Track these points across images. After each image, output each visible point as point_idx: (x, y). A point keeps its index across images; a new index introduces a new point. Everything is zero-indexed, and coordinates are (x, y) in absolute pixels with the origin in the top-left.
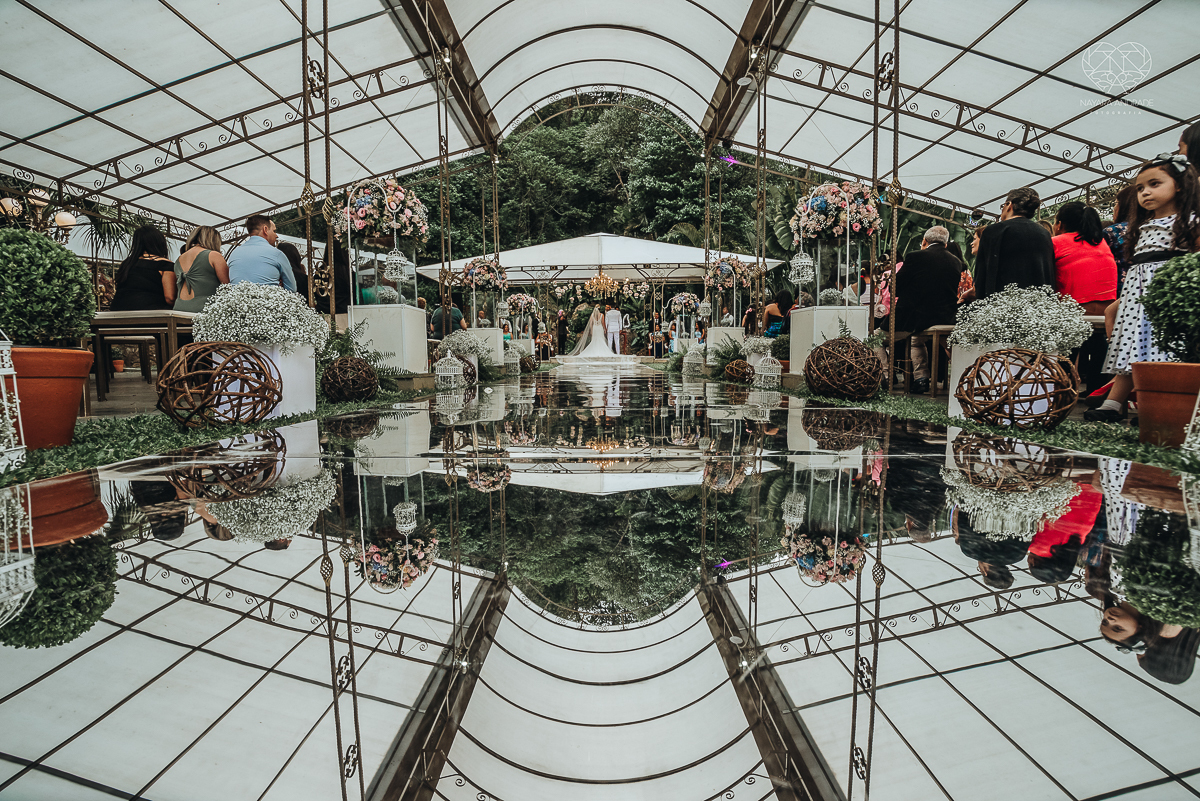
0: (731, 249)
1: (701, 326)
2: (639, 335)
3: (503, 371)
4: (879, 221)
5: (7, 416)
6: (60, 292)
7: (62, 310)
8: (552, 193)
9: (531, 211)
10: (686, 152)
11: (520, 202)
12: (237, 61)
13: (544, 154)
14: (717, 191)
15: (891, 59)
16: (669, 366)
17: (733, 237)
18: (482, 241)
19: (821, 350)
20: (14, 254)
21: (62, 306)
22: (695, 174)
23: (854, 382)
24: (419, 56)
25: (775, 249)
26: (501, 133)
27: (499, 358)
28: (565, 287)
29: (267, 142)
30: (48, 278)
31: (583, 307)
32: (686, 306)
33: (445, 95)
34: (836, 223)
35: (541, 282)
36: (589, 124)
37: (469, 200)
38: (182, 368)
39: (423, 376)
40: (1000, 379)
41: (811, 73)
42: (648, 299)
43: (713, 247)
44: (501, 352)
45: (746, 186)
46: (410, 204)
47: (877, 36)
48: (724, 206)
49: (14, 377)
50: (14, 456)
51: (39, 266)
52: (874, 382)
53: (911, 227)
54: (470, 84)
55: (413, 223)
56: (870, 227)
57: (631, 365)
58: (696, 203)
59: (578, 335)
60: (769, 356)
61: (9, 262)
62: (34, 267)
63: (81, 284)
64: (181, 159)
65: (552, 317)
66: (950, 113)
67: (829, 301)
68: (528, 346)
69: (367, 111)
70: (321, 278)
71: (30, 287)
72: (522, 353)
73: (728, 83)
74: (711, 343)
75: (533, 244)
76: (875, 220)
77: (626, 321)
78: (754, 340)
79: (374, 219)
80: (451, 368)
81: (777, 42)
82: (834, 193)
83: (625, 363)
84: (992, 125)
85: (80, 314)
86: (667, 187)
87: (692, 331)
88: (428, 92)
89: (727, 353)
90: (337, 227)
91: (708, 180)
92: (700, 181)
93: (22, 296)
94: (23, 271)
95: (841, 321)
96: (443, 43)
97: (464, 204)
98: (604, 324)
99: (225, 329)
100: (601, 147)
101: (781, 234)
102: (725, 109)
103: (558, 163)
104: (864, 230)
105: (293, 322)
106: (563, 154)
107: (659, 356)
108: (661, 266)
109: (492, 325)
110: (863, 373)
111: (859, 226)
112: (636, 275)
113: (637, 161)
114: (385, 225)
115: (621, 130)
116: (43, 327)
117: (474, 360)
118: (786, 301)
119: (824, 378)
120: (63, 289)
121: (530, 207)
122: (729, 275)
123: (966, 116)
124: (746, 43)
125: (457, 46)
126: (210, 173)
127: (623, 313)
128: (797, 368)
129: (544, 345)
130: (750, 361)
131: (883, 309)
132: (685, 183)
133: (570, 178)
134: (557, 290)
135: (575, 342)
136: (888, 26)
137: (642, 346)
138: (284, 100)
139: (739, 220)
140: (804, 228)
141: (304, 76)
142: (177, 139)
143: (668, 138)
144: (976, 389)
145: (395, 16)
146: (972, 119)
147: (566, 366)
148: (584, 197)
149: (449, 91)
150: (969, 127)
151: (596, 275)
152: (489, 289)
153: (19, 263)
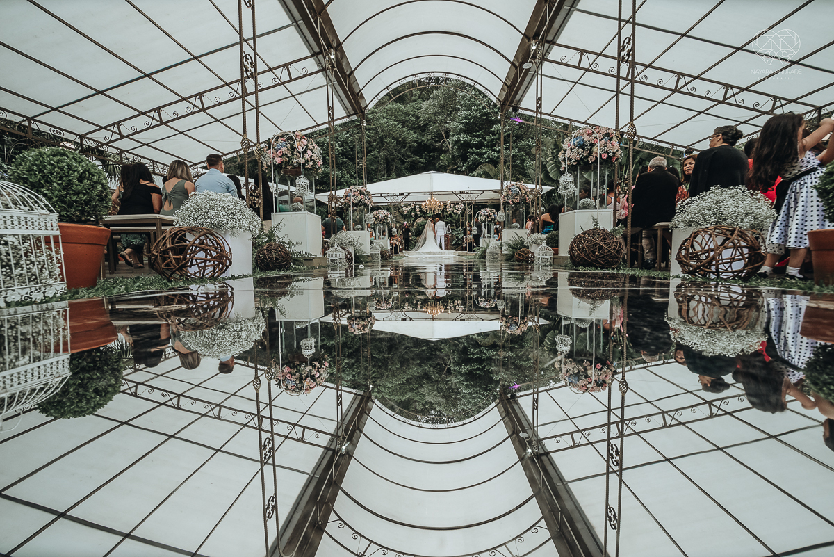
0: (517, 179)
1: (498, 231)
2: (457, 237)
3: (370, 259)
4: (620, 152)
5: (55, 262)
6: (89, 189)
7: (90, 201)
8: (400, 146)
9: (387, 159)
10: (488, 117)
11: (379, 152)
12: (196, 58)
13: (394, 120)
14: (508, 142)
15: (629, 41)
16: (477, 257)
17: (519, 173)
18: (355, 178)
19: (580, 237)
20: (58, 163)
21: (90, 198)
22: (494, 131)
23: (603, 257)
24: (314, 55)
25: (548, 179)
26: (367, 106)
27: (367, 250)
28: (409, 207)
29: (217, 112)
30: (81, 179)
31: (420, 220)
32: (488, 217)
33: (331, 81)
34: (590, 154)
35: (393, 204)
36: (424, 101)
37: (346, 152)
38: (167, 242)
39: (319, 258)
40: (709, 246)
41: (573, 58)
42: (463, 214)
43: (505, 179)
44: (369, 246)
45: (528, 139)
46: (311, 147)
47: (620, 29)
48: (513, 152)
49: (60, 237)
50: (59, 288)
51: (74, 171)
52: (617, 258)
53: (642, 162)
54: (348, 73)
55: (313, 160)
56: (614, 156)
57: (452, 257)
58: (494, 150)
59: (417, 238)
60: (545, 245)
61: (55, 167)
62: (71, 172)
63: (102, 184)
64: (161, 123)
65: (400, 227)
66: (670, 81)
67: (585, 207)
68: (386, 244)
69: (280, 92)
70: (254, 196)
71: (69, 185)
72: (382, 248)
73: (516, 67)
74: (504, 240)
75: (388, 179)
76: (617, 151)
77: (448, 229)
78: (535, 236)
79: (288, 157)
80: (337, 254)
81: (550, 38)
82: (589, 134)
83: (448, 255)
84: (700, 87)
85: (102, 204)
86: (475, 140)
87: (492, 234)
88: (320, 79)
89: (517, 245)
90: (264, 162)
91: (503, 136)
92: (497, 136)
93: (64, 190)
94: (64, 173)
95: (594, 219)
96: (329, 46)
97: (343, 154)
98: (434, 230)
99: (195, 220)
100: (432, 116)
101: (551, 169)
102: (514, 86)
103: (404, 127)
104: (609, 158)
105: (238, 216)
106: (407, 121)
107: (470, 250)
108: (472, 192)
109: (363, 229)
110: (609, 251)
111: (606, 156)
112: (455, 199)
113: (455, 124)
114: (295, 161)
115: (445, 104)
116: (78, 211)
117: (351, 250)
118: (555, 212)
119: (583, 255)
120: (90, 187)
121: (386, 156)
122: (517, 194)
123: (682, 82)
124: (529, 39)
125: (339, 47)
126: (180, 132)
127: (447, 223)
128: (564, 251)
129: (396, 245)
130: (531, 249)
131: (623, 213)
132: (487, 137)
133: (412, 136)
134: (404, 208)
135: (416, 243)
136: (627, 22)
137: (459, 244)
138: (227, 84)
139: (523, 161)
140: (568, 158)
141: (241, 64)
142: (158, 109)
143: (476, 108)
144: (691, 254)
145: (298, 28)
146: (686, 84)
147: (410, 258)
148: (421, 149)
149: (334, 79)
150: (684, 90)
151: (429, 199)
152: (361, 206)
153: (62, 169)
